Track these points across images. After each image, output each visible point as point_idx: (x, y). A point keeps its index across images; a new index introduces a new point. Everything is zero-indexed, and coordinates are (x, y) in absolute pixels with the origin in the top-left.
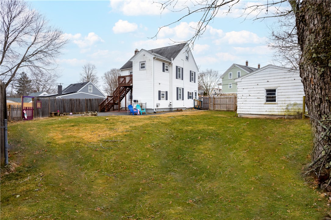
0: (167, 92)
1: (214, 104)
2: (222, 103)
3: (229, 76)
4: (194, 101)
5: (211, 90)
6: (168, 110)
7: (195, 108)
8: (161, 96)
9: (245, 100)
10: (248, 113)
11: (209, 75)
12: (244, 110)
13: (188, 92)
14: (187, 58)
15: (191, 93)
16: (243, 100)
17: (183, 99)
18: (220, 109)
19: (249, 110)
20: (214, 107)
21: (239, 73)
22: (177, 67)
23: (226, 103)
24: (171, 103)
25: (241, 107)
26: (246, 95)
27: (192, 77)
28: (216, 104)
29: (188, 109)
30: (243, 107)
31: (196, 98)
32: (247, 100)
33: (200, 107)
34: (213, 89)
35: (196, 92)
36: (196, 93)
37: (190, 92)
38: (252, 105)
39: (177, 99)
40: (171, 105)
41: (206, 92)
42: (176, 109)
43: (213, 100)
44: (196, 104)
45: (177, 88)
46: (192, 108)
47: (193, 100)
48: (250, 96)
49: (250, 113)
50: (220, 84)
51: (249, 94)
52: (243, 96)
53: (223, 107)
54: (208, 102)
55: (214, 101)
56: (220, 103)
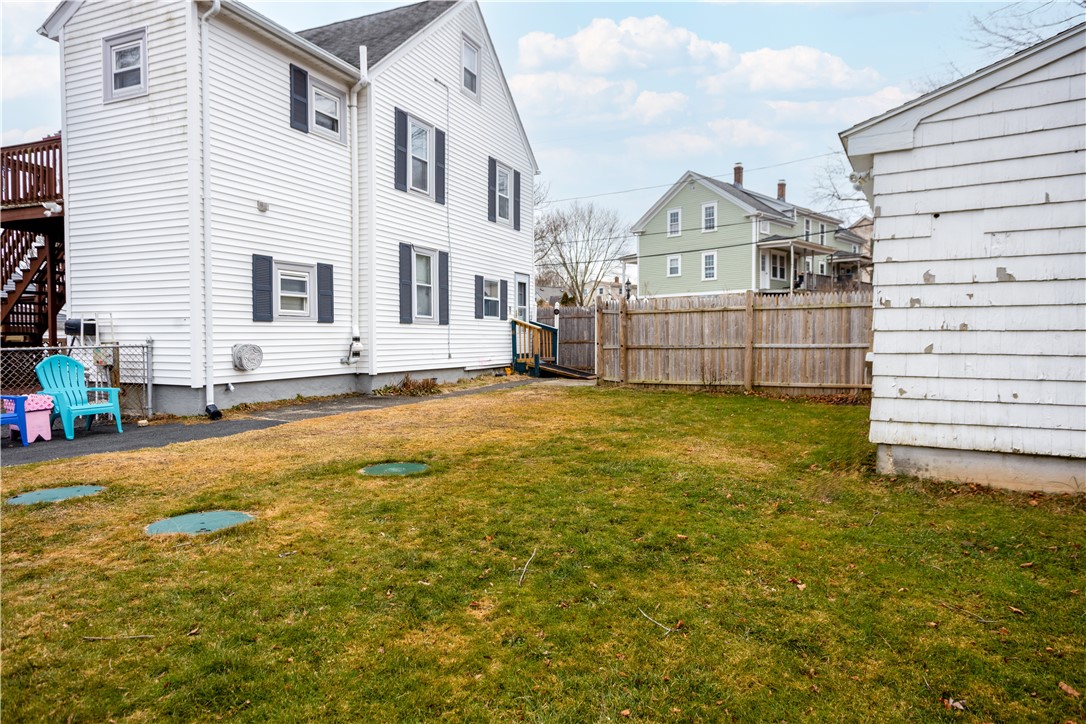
0: (329, 268)
1: (627, 349)
2: (672, 342)
3: (669, 223)
4: (514, 329)
5: (588, 289)
6: (341, 388)
7: (518, 367)
8: (278, 292)
9: (955, 319)
10: (984, 440)
11: (582, 226)
12: (944, 412)
13: (479, 280)
14: (471, 81)
15: (492, 285)
16: (935, 319)
17: (444, 320)
18: (661, 379)
19: (993, 414)
20: (626, 367)
21: (710, 213)
22: (401, 118)
23: (697, 344)
24: (357, 339)
25: (914, 388)
26: (965, 272)
27: (498, 194)
28: (639, 349)
29: (474, 376)
30: (934, 388)
31: (522, 312)
32: (975, 319)
33: (548, 363)
34: (597, 283)
35: (523, 279)
36: (522, 286)
37: (486, 277)
38: (1032, 368)
39: (406, 317)
40: (356, 354)
41: (570, 296)
42: (396, 382)
43: (621, 321)
44: (523, 347)
45: (405, 250)
46: (499, 371)
47: (506, 324)
48: (1010, 279)
49: (1005, 441)
50: (629, 259)
51: (1001, 263)
52: (929, 280)
53: (677, 364)
54: (586, 334)
55: (625, 327)
56: (660, 343)
